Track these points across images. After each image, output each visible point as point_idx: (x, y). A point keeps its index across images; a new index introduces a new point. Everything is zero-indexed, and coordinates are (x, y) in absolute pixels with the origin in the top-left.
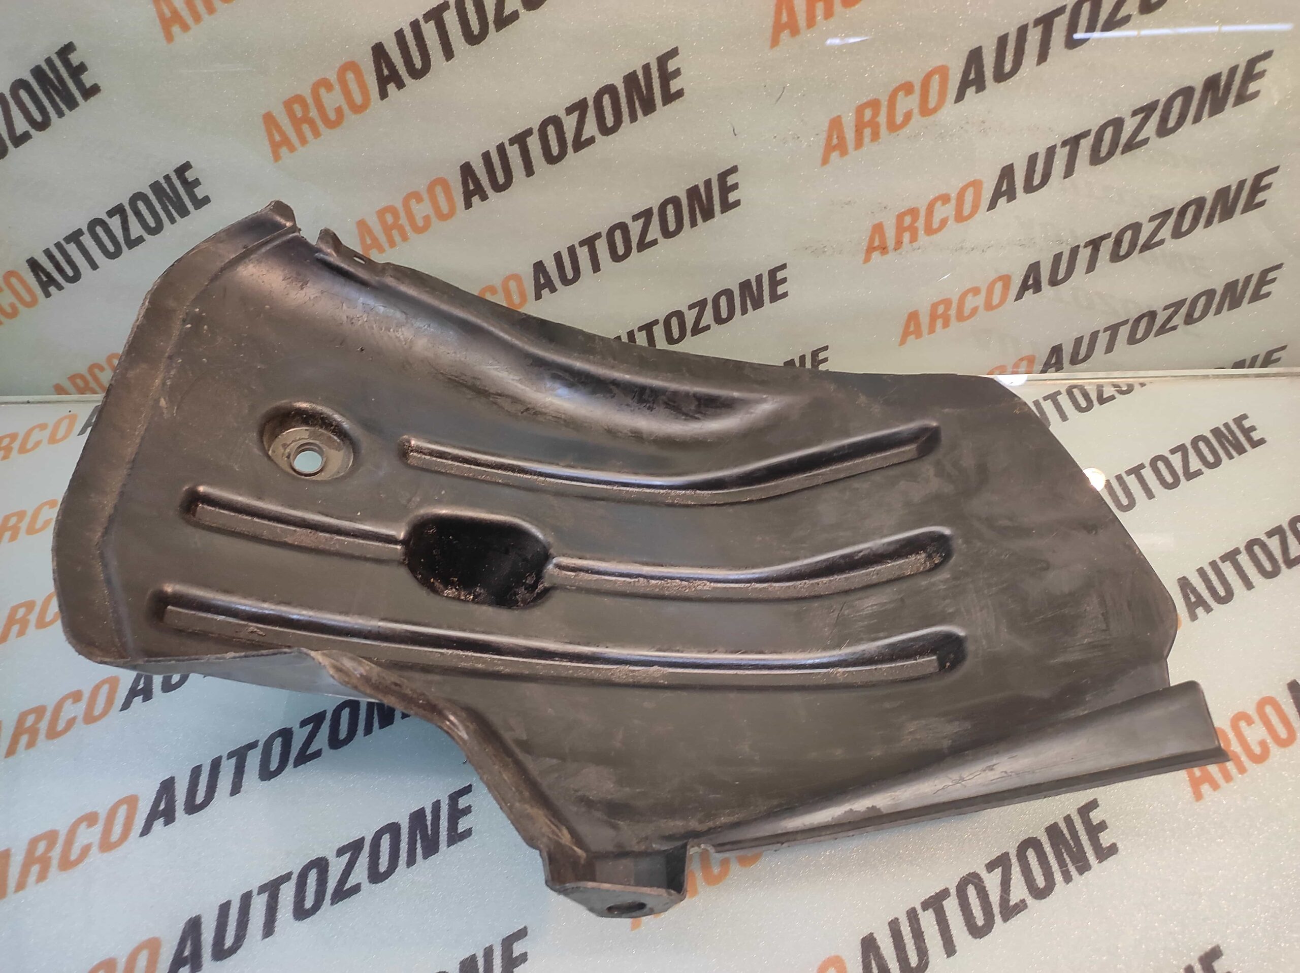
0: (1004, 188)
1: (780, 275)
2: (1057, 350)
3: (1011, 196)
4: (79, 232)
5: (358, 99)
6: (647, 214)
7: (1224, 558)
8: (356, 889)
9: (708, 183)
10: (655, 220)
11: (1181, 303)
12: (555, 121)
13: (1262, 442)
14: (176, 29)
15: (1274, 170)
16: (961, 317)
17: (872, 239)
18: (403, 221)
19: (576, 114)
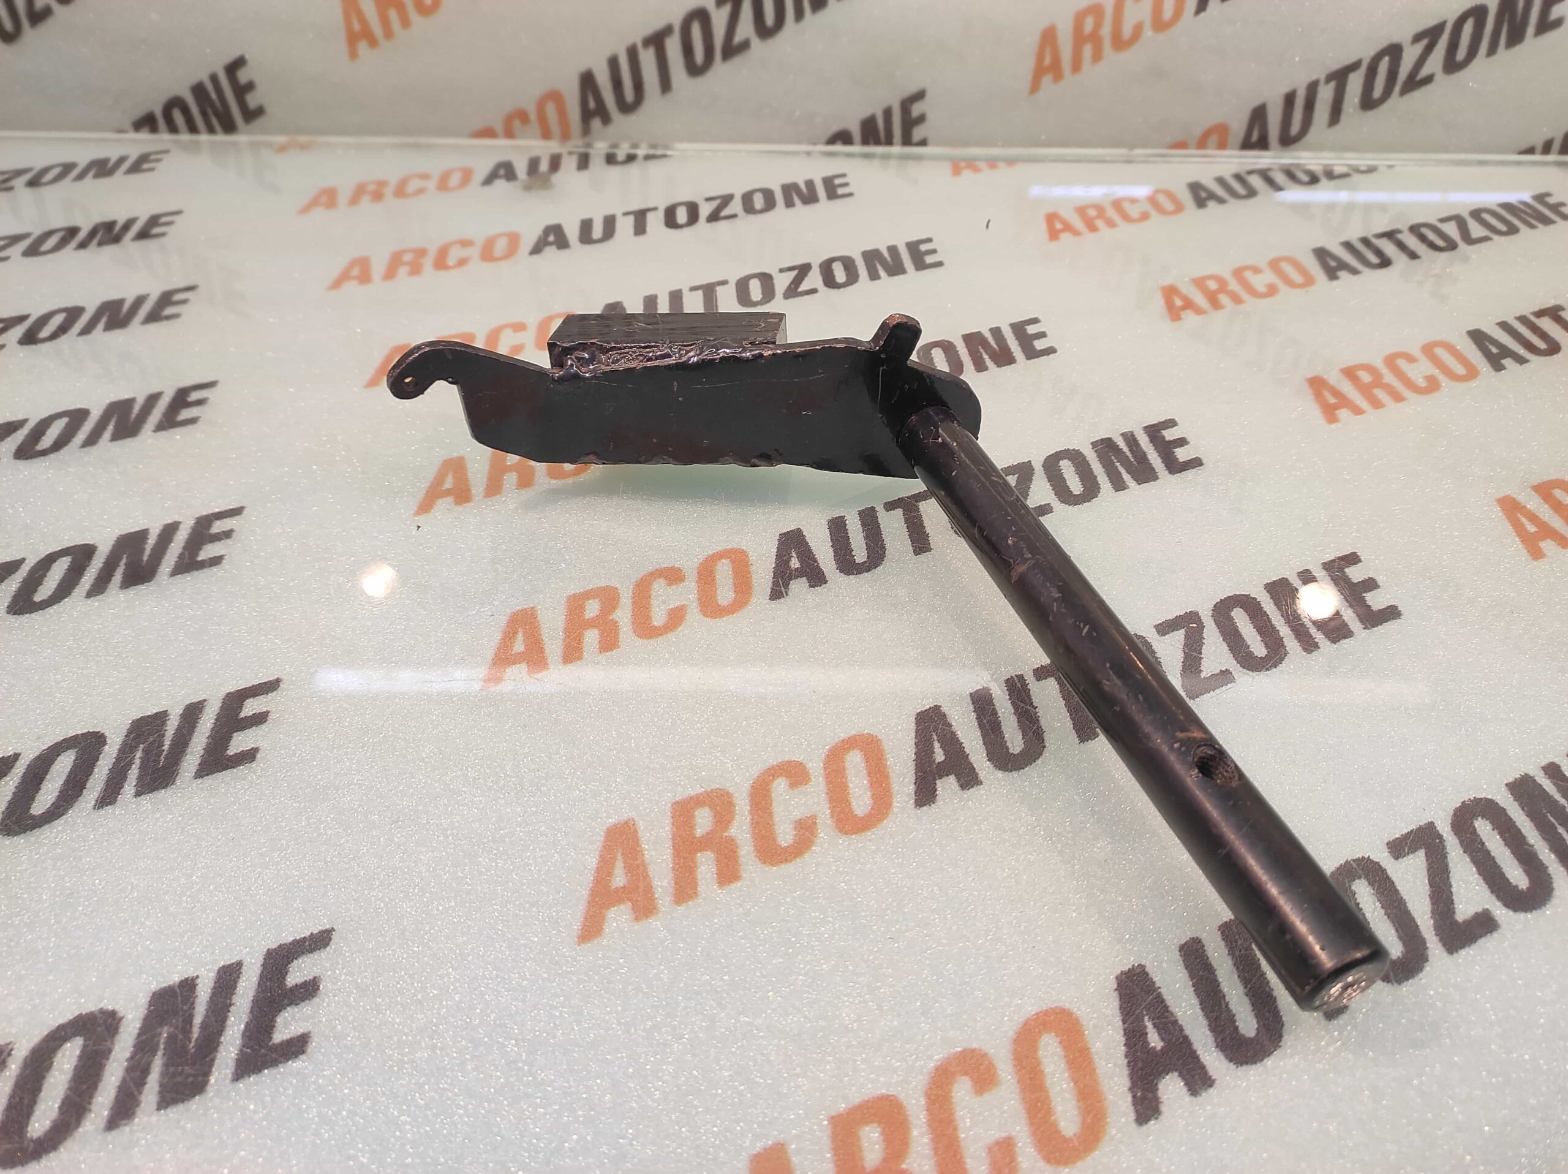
2: (1259, 114)
7: (1538, 315)
16: (1118, 43)
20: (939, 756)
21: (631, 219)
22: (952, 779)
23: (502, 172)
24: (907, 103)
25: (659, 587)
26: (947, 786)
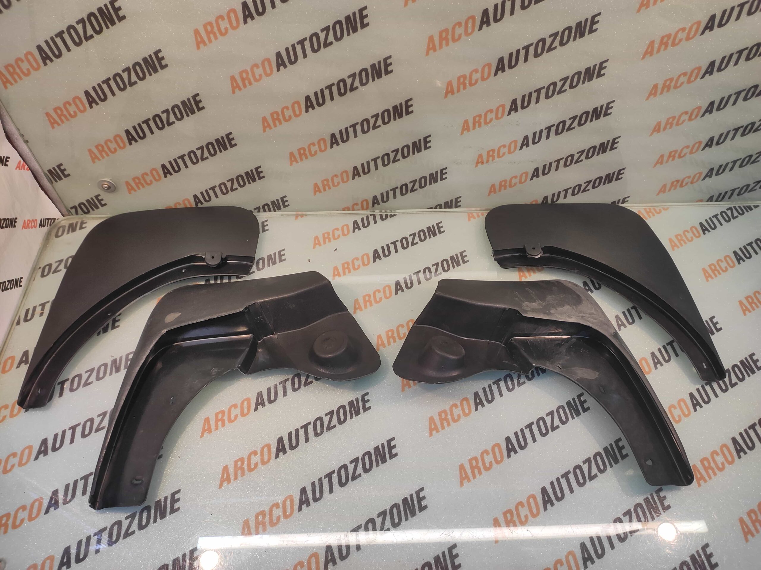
0: (525, 143)
1: (444, 171)
3: (528, 145)
4: (184, 155)
5: (297, 112)
6: (397, 151)
9: (420, 140)
10: (400, 152)
11: (591, 181)
12: (367, 120)
14: (237, 90)
15: (619, 137)
16: (510, 186)
17: (478, 159)
18: (307, 152)
19: (374, 118)
20: (478, 401)
22: (480, 406)
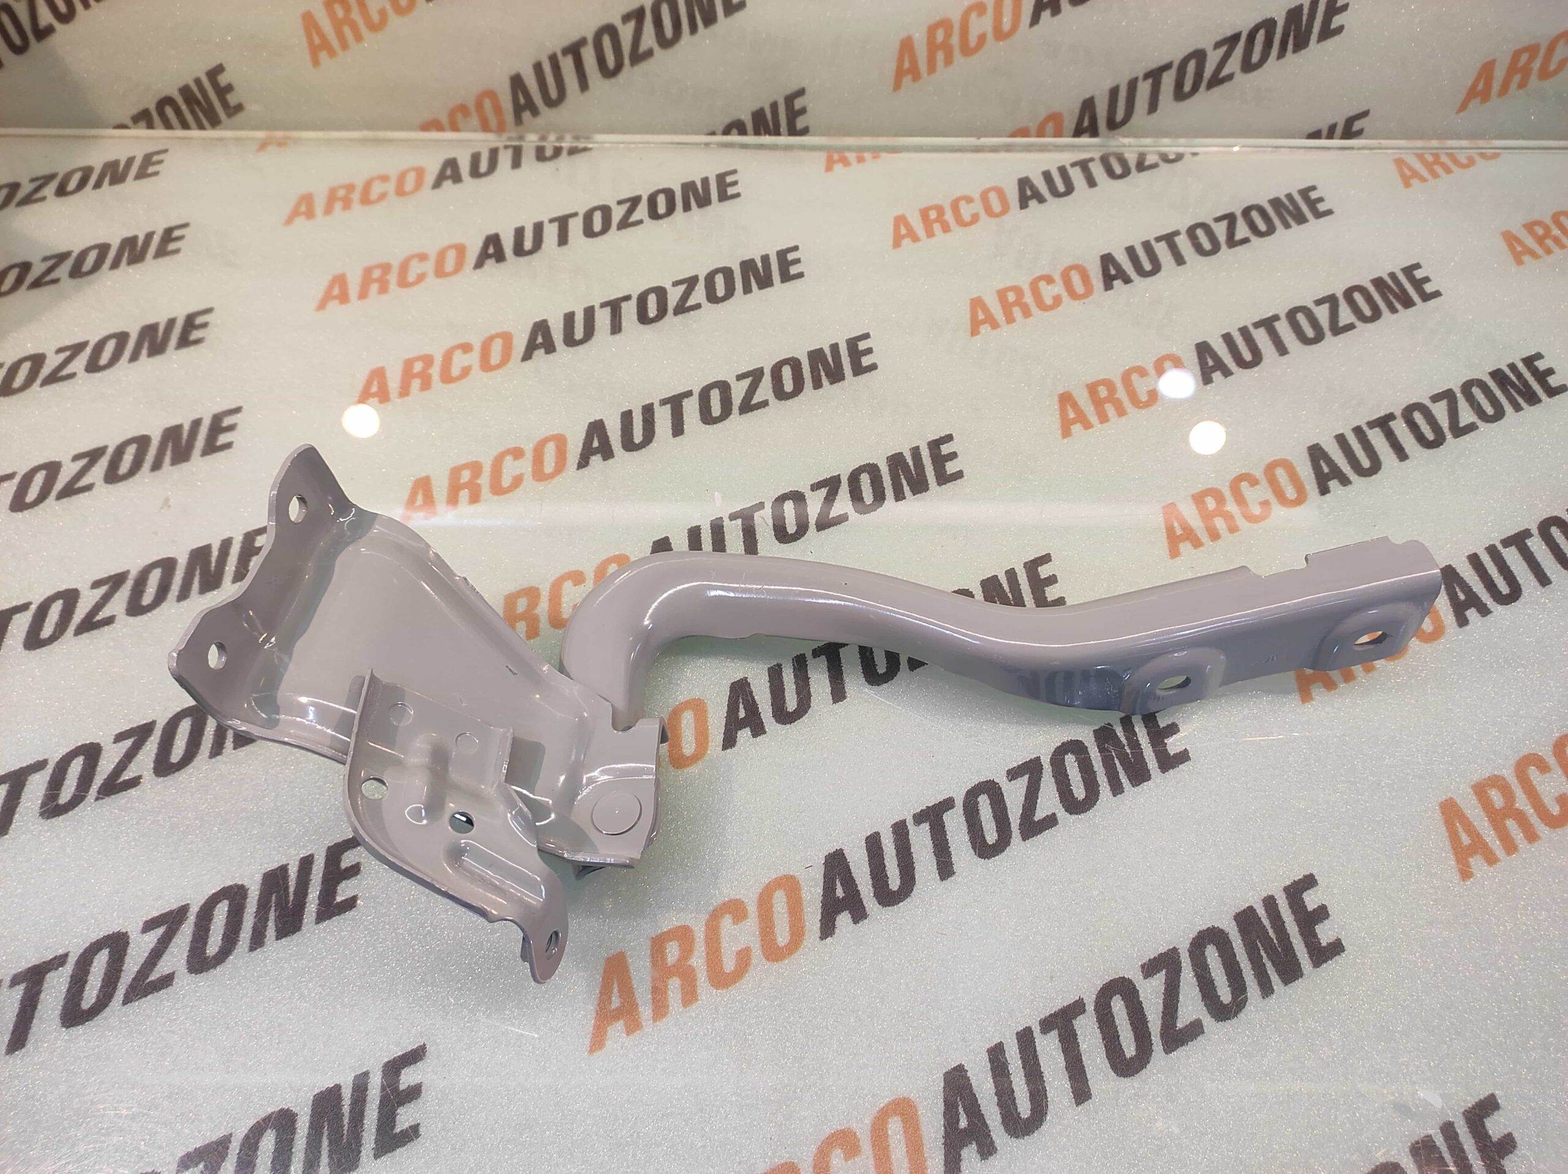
2: (1088, 105)
7: (1257, 325)
8: (110, 621)
13: (1329, 212)
21: (556, 224)
23: (449, 172)
24: (790, 99)
25: (568, 585)
26: (744, 734)
